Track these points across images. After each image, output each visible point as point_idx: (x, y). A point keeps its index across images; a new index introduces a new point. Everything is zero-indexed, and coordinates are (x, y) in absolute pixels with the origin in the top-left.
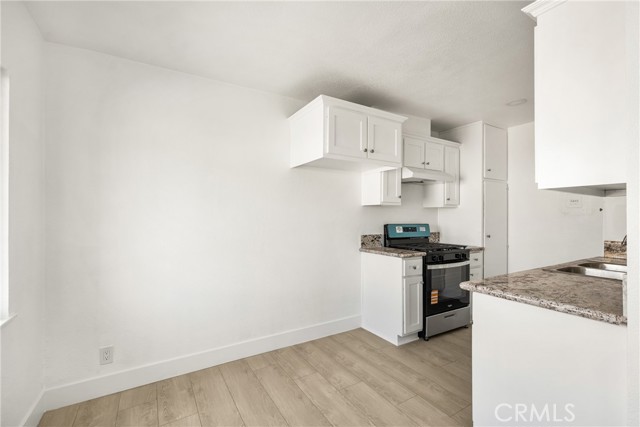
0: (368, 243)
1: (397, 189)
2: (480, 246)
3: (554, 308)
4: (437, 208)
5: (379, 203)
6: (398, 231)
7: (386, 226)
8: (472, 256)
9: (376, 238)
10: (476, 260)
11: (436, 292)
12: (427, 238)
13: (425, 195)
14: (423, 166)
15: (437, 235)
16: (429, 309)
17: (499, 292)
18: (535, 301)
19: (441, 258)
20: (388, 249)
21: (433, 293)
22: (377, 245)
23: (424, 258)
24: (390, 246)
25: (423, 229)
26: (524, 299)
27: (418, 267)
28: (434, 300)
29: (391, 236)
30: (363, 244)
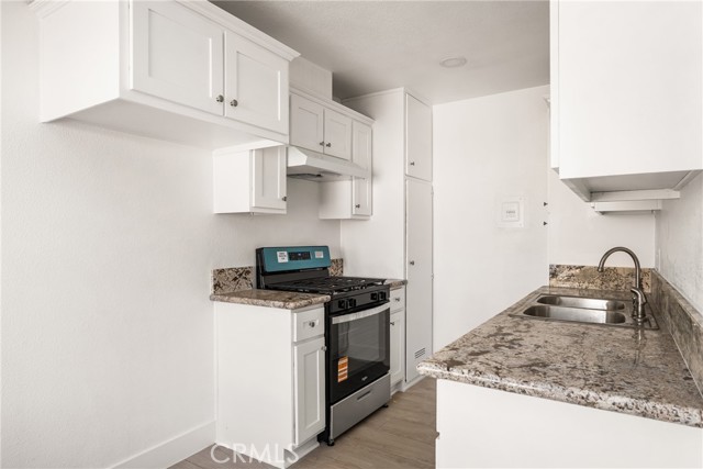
0: (226, 285)
1: (279, 185)
2: (402, 278)
3: (593, 405)
4: (339, 220)
5: (246, 209)
6: (280, 260)
7: (259, 252)
8: (393, 294)
9: (241, 274)
10: (398, 300)
11: (346, 360)
12: (325, 268)
13: (322, 198)
14: (320, 149)
15: (340, 263)
16: (335, 391)
17: (491, 378)
18: (557, 390)
19: (353, 302)
20: (264, 293)
21: (340, 363)
22: (245, 286)
23: (327, 306)
24: (267, 288)
25: (319, 255)
26: (539, 388)
27: (317, 323)
28: (343, 373)
29: (269, 269)
30: (216, 286)
